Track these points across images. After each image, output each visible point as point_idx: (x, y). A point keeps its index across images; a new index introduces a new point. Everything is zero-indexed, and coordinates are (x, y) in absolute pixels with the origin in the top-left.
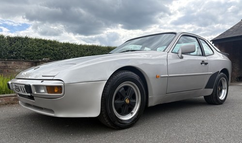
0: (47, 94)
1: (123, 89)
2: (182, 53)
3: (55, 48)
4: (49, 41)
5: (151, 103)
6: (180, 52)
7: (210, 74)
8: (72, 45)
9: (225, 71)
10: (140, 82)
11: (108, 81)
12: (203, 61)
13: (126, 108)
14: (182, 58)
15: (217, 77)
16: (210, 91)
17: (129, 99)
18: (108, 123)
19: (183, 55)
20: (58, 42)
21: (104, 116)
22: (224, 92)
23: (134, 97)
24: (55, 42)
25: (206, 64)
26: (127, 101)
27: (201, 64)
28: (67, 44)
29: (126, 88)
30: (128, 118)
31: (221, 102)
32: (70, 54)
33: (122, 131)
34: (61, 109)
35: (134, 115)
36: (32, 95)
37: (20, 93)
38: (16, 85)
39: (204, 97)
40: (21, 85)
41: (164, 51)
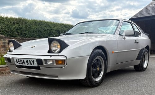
0: (56, 65)
1: (96, 61)
7: (140, 50)
9: (147, 47)
10: (104, 56)
12: (136, 41)
13: (97, 73)
14: (125, 39)
15: (143, 52)
18: (89, 83)
19: (125, 37)
22: (146, 62)
23: (100, 67)
26: (98, 69)
27: (135, 42)
30: (98, 79)
33: (95, 88)
34: (63, 74)
35: (100, 78)
36: (40, 66)
37: (24, 65)
38: (20, 59)
39: (134, 66)
40: (27, 60)
41: (114, 34)
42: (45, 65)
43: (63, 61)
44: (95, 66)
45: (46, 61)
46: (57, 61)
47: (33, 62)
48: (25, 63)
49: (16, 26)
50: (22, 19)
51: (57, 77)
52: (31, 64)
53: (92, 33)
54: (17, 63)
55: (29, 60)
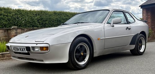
0: (40, 51)
1: (80, 47)
2: (113, 24)
3: (9, 15)
4: (3, 8)
5: (96, 55)
6: (112, 23)
7: (132, 35)
8: (23, 11)
9: (143, 33)
10: (88, 42)
11: (72, 43)
12: (127, 28)
13: (82, 58)
14: (113, 26)
15: (138, 37)
16: (133, 47)
17: (83, 53)
18: (72, 66)
20: (11, 9)
21: (70, 62)
22: (143, 47)
23: (85, 51)
24: (8, 9)
25: (130, 29)
26: (82, 54)
27: (126, 29)
28: (19, 10)
29: (81, 46)
30: (82, 63)
31: (141, 54)
32: (21, 19)
33: (80, 71)
34: (47, 59)
35: (86, 62)
36: (29, 52)
37: (18, 51)
38: (15, 47)
39: (130, 50)
40: (20, 47)
41: (102, 23)
42: (32, 51)
43: (47, 48)
44: (78, 51)
45: (33, 48)
46: (42, 48)
47: (24, 49)
48: (19, 50)
49: (38, 17)
50: (43, 11)
51: (42, 61)
52: (23, 50)
53: (83, 23)
54: (14, 50)
55: (21, 47)
